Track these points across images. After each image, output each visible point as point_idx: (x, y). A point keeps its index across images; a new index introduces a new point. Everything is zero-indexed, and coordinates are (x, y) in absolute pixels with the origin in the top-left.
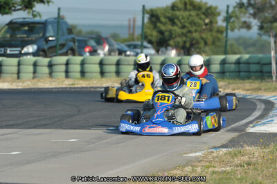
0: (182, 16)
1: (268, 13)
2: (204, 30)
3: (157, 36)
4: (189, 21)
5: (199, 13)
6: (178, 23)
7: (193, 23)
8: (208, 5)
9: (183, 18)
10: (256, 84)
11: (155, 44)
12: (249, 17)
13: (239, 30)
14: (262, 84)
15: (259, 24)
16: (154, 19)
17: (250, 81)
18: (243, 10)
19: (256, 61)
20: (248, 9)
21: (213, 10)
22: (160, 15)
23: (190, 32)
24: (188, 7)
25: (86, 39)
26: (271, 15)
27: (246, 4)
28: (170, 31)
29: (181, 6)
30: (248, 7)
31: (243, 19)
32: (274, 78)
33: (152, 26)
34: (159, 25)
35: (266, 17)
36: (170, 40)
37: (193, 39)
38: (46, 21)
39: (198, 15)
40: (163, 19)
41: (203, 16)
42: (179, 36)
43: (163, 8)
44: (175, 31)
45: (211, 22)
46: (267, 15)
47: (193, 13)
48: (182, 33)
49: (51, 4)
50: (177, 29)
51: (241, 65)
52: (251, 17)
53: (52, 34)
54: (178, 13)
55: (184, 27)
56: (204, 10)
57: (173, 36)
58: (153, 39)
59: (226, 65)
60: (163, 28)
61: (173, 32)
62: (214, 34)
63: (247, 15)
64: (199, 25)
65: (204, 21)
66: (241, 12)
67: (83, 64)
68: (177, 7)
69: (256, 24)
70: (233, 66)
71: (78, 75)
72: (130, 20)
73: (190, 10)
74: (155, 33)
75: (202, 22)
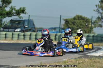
0: (77, 22)
2: (85, 27)
5: (84, 21)
6: (76, 25)
7: (81, 25)
8: (87, 18)
9: (78, 23)
12: (102, 23)
13: (98, 27)
16: (67, 23)
17: (97, 43)
18: (99, 20)
20: (101, 20)
21: (89, 20)
22: (69, 21)
24: (80, 19)
27: (101, 18)
29: (77, 18)
30: (101, 19)
31: (99, 23)
33: (66, 25)
34: (69, 25)
38: (25, 20)
39: (83, 22)
40: (70, 23)
41: (85, 22)
43: (70, 19)
44: (74, 27)
45: (88, 25)
47: (82, 21)
49: (27, 14)
51: (95, 38)
53: (27, 25)
54: (76, 21)
55: (78, 26)
56: (85, 20)
57: (74, 29)
59: (89, 37)
61: (74, 28)
62: (89, 29)
65: (86, 24)
66: (99, 21)
67: (36, 35)
68: (76, 18)
70: (91, 38)
71: (34, 39)
73: (80, 20)
75: (84, 25)
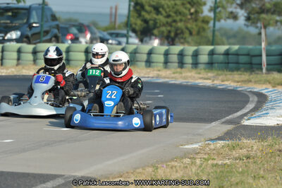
0: (168, 5)
1: (256, 4)
2: (189, 19)
3: (141, 25)
4: (174, 10)
5: (185, 2)
6: (163, 12)
7: (178, 13)
9: (168, 7)
10: (246, 76)
11: (139, 33)
12: (236, 8)
13: (225, 20)
14: (251, 76)
15: (246, 15)
16: (138, 8)
17: (239, 72)
19: (245, 52)
22: (144, 3)
23: (175, 21)
25: (67, 26)
26: (258, 6)
28: (155, 20)
31: (230, 10)
32: (264, 71)
33: (136, 15)
34: (143, 13)
35: (253, 8)
36: (154, 28)
37: (177, 29)
38: (30, 7)
39: (183, 4)
40: (147, 8)
41: (188, 6)
42: (164, 25)
44: (160, 20)
45: (196, 12)
46: (254, 5)
47: (179, 2)
48: (167, 23)
50: (161, 18)
51: (230, 56)
52: (238, 7)
53: (36, 21)
54: (163, 2)
55: (168, 16)
57: (158, 25)
58: (137, 28)
59: (215, 56)
60: (147, 16)
61: (158, 21)
62: (200, 24)
63: (234, 5)
64: (184, 15)
65: (189, 10)
66: (228, 2)
67: (68, 51)
69: (243, 15)
70: (222, 57)
72: (111, 8)
74: (139, 22)
75: (187, 12)
